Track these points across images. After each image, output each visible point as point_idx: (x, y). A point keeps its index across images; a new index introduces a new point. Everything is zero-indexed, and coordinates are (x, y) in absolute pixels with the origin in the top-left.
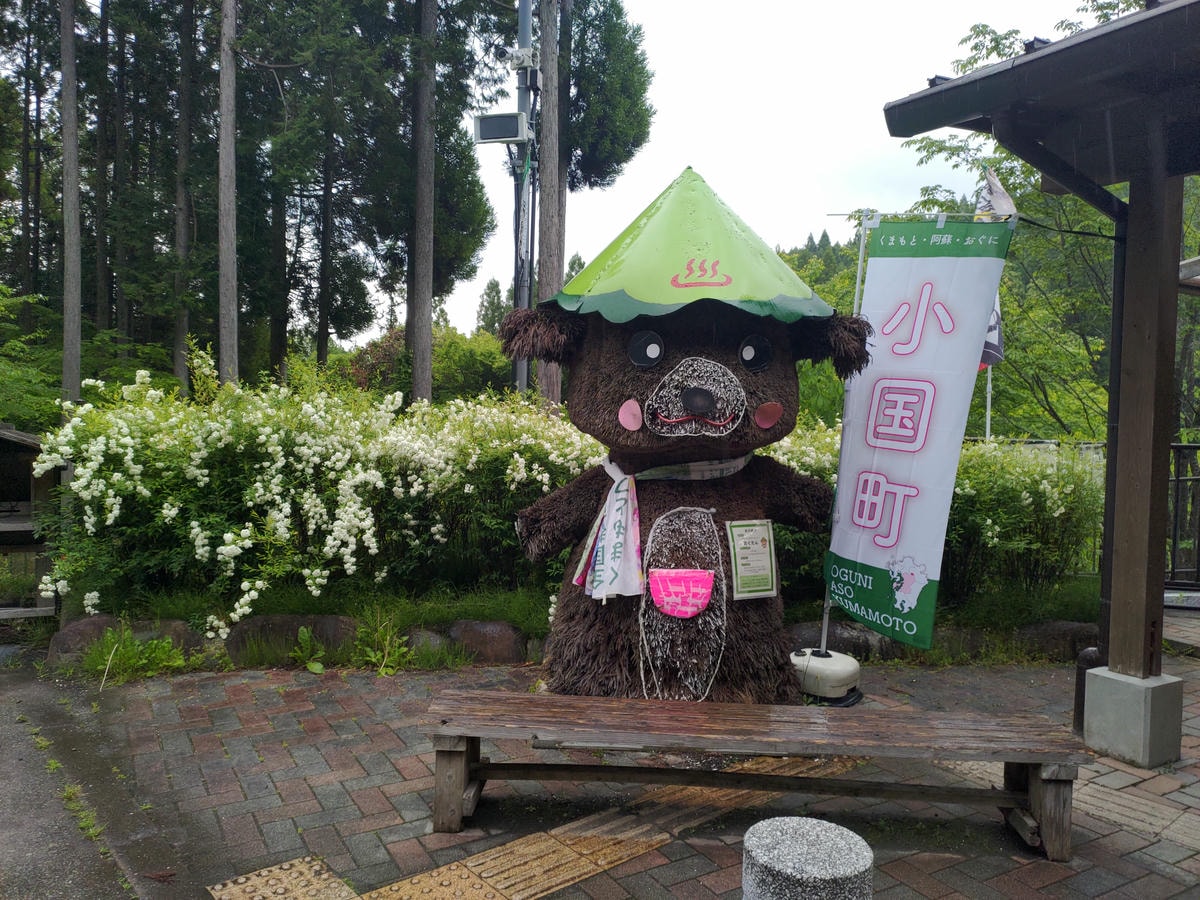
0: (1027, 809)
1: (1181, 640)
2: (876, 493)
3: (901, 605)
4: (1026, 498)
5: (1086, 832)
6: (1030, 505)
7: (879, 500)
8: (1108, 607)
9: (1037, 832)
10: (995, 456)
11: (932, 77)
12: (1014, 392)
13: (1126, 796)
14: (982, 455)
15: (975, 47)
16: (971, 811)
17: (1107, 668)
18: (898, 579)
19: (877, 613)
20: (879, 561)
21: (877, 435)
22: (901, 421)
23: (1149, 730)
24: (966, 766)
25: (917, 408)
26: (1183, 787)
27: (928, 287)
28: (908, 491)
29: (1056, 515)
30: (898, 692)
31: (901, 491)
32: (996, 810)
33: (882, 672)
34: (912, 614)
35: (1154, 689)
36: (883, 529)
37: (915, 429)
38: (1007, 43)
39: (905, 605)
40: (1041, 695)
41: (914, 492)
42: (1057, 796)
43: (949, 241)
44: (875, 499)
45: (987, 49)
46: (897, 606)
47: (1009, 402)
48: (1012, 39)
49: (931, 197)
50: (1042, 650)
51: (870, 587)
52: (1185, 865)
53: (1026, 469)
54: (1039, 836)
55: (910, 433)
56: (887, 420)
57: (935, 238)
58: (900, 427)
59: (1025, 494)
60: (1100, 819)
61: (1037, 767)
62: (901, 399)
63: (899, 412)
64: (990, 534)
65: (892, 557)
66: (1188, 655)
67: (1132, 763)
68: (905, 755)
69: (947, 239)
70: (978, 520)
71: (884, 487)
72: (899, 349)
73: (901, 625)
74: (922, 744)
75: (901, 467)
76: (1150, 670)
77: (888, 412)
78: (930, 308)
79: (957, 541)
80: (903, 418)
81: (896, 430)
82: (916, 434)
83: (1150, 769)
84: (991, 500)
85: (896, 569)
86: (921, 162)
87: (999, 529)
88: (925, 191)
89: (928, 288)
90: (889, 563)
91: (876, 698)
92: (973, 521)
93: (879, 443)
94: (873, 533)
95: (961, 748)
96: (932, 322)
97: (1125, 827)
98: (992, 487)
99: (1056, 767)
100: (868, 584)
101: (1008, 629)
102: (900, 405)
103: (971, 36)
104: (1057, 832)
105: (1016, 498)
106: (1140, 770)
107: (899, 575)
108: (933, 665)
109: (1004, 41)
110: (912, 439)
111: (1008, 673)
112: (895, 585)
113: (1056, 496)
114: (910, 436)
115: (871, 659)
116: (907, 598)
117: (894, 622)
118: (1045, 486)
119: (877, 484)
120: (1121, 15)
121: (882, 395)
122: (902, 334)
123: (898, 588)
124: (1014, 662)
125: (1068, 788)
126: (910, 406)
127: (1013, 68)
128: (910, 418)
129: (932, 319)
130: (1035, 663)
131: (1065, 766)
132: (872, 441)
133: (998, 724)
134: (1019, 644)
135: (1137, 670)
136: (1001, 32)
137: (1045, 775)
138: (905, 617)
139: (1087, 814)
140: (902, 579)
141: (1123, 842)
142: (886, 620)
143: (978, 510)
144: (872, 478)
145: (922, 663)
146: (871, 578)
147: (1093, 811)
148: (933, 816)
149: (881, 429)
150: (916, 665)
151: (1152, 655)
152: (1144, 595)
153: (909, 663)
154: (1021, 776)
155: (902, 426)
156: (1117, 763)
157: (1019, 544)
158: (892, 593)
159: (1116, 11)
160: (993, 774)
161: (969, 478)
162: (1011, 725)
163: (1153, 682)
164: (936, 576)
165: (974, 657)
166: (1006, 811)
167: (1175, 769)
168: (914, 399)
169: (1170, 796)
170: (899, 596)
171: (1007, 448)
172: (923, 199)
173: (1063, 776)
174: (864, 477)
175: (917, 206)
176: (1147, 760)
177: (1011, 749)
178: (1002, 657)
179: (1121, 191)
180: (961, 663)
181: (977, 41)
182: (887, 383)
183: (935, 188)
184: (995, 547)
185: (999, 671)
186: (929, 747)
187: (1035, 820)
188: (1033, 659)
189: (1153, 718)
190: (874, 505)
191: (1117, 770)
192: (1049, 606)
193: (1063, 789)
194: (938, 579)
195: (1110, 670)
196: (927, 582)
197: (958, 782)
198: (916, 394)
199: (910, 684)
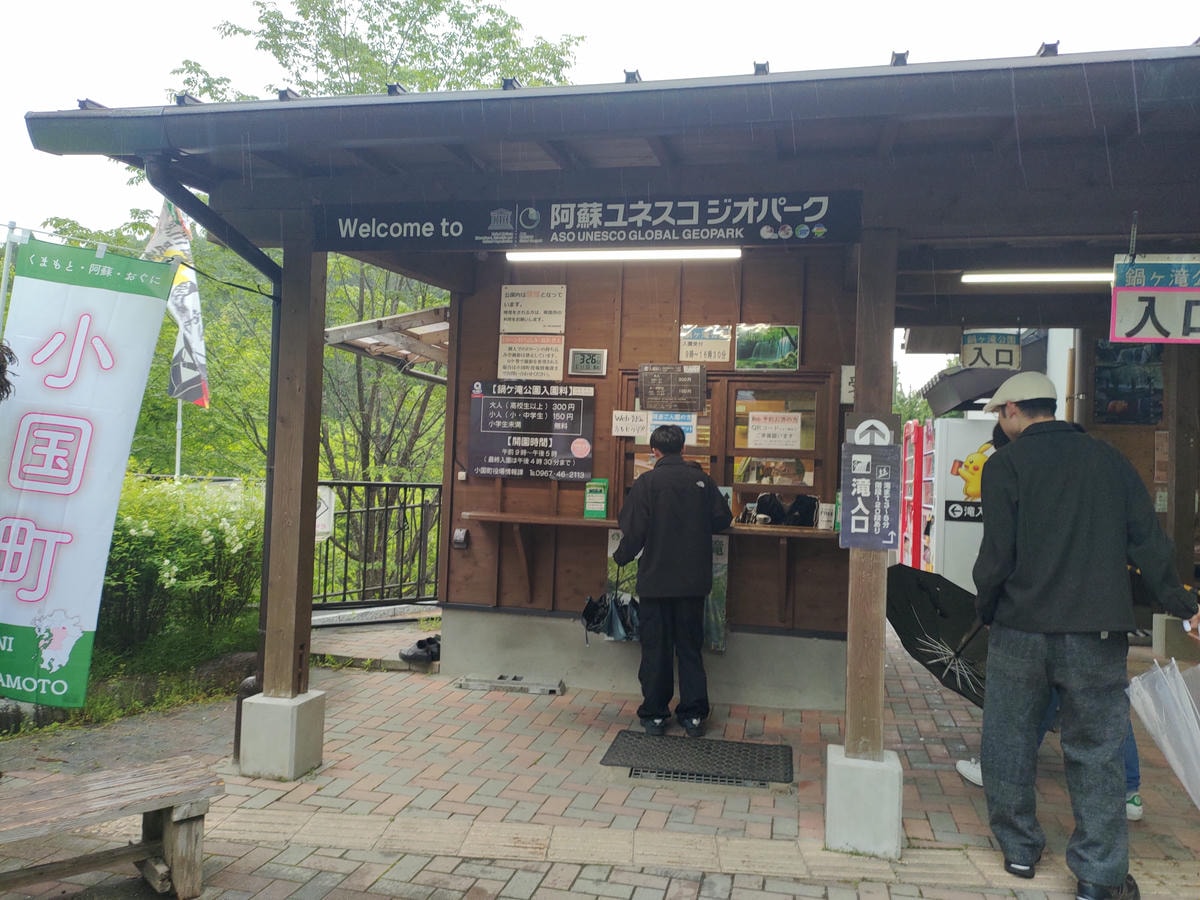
0: (160, 856)
1: (344, 655)
2: (20, 542)
3: (50, 664)
4: (207, 537)
5: (223, 859)
6: (210, 543)
7: (25, 549)
8: (263, 636)
9: (169, 877)
10: (176, 496)
11: (84, 99)
12: (231, 428)
13: (271, 812)
14: (164, 494)
15: (188, 82)
16: (107, 875)
17: (261, 695)
18: (47, 635)
19: (18, 678)
20: (21, 618)
21: (23, 475)
22: (55, 461)
23: (294, 745)
24: (109, 827)
25: (72, 447)
26: (319, 790)
27: (87, 318)
28: (59, 537)
29: (234, 551)
30: (50, 760)
31: (51, 539)
32: (133, 866)
33: (35, 741)
34: (63, 672)
35: (299, 706)
36: (29, 582)
37: (70, 470)
38: (220, 88)
39: (53, 664)
40: (210, 730)
41: (68, 538)
42: (189, 836)
43: (109, 273)
44: (19, 548)
45: (200, 87)
46: (45, 666)
47: (227, 436)
48: (223, 86)
49: (142, 220)
50: (218, 685)
51: (10, 649)
52: (304, 864)
53: (207, 508)
54: (170, 880)
55: (65, 474)
56: (37, 460)
57: (94, 268)
58: (53, 467)
59: (206, 533)
60: (239, 842)
61: (170, 810)
62: (55, 437)
63: (51, 451)
64: (166, 575)
65: (39, 612)
66: (350, 666)
67: (280, 779)
68: (16, 839)
69: (107, 271)
70: (156, 562)
71: (32, 534)
72: (51, 381)
73: (48, 687)
74: (36, 821)
75: (51, 512)
76: (299, 687)
77: (38, 450)
78: (88, 341)
79: (133, 585)
80: (56, 457)
81: (48, 470)
82: (71, 475)
83: (295, 780)
84: (171, 540)
85: (44, 625)
86: (131, 182)
87: (177, 570)
88: (135, 213)
89: (85, 320)
90: (35, 620)
91: (20, 774)
92: (151, 562)
93: (27, 484)
94: (17, 586)
95: (83, 814)
96: (90, 359)
97: (261, 844)
98: (174, 527)
99: (188, 806)
100: (7, 647)
101: (186, 669)
102: (53, 444)
103: (184, 70)
104: (189, 870)
105: (196, 537)
106: (286, 784)
107: (48, 631)
108: (99, 721)
109: (216, 85)
110: (66, 481)
111: (181, 715)
112: (42, 643)
113: (235, 533)
114: (64, 476)
115: (22, 729)
116: (56, 656)
117: (40, 685)
118: (224, 524)
119: (23, 530)
120: (319, 96)
121: (31, 431)
122: (57, 365)
123: (45, 646)
124: (189, 701)
125: (200, 823)
126: (63, 445)
127: (162, 116)
128: (64, 458)
129: (89, 353)
130: (210, 699)
131: (197, 802)
132: (16, 481)
133: (134, 776)
134: (196, 683)
135: (287, 691)
136: (214, 76)
137: (176, 817)
138: (53, 677)
139: (229, 841)
140: (51, 635)
141: (256, 858)
142: (30, 685)
143: (158, 551)
144: (16, 525)
145: (87, 723)
146: (11, 639)
147: (235, 836)
148: (60, 894)
149: (28, 470)
150: (80, 725)
151: (300, 676)
152: (294, 622)
153: (71, 725)
154: (157, 823)
155: (56, 466)
156: (269, 782)
157: (196, 583)
158: (38, 651)
159: (315, 91)
160: (131, 829)
161: (147, 518)
162: (147, 773)
163: (301, 699)
164: (92, 626)
165: (147, 705)
166: (140, 865)
167: (316, 775)
168: (70, 437)
169: (307, 802)
170: (46, 655)
171: (192, 486)
172: (133, 220)
173: (195, 813)
174: (7, 523)
175: (127, 226)
176: (292, 773)
177: (141, 800)
178: (178, 698)
179: (277, 255)
180: (133, 713)
181: (190, 76)
182: (37, 418)
183: (146, 212)
184: (173, 587)
185: (173, 714)
186: (45, 822)
187: (167, 865)
188: (210, 695)
189: (298, 733)
190: (18, 555)
191: (266, 789)
192: (226, 640)
193: (196, 826)
194: (94, 629)
195: (264, 696)
196: (81, 635)
197: (100, 846)
198: (71, 432)
199: (68, 748)
